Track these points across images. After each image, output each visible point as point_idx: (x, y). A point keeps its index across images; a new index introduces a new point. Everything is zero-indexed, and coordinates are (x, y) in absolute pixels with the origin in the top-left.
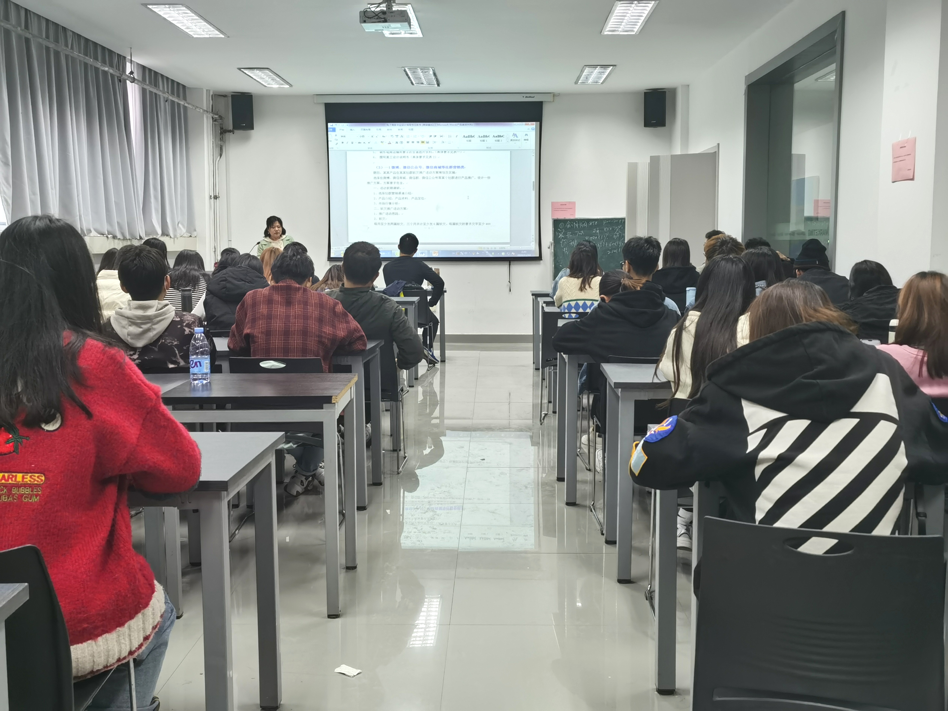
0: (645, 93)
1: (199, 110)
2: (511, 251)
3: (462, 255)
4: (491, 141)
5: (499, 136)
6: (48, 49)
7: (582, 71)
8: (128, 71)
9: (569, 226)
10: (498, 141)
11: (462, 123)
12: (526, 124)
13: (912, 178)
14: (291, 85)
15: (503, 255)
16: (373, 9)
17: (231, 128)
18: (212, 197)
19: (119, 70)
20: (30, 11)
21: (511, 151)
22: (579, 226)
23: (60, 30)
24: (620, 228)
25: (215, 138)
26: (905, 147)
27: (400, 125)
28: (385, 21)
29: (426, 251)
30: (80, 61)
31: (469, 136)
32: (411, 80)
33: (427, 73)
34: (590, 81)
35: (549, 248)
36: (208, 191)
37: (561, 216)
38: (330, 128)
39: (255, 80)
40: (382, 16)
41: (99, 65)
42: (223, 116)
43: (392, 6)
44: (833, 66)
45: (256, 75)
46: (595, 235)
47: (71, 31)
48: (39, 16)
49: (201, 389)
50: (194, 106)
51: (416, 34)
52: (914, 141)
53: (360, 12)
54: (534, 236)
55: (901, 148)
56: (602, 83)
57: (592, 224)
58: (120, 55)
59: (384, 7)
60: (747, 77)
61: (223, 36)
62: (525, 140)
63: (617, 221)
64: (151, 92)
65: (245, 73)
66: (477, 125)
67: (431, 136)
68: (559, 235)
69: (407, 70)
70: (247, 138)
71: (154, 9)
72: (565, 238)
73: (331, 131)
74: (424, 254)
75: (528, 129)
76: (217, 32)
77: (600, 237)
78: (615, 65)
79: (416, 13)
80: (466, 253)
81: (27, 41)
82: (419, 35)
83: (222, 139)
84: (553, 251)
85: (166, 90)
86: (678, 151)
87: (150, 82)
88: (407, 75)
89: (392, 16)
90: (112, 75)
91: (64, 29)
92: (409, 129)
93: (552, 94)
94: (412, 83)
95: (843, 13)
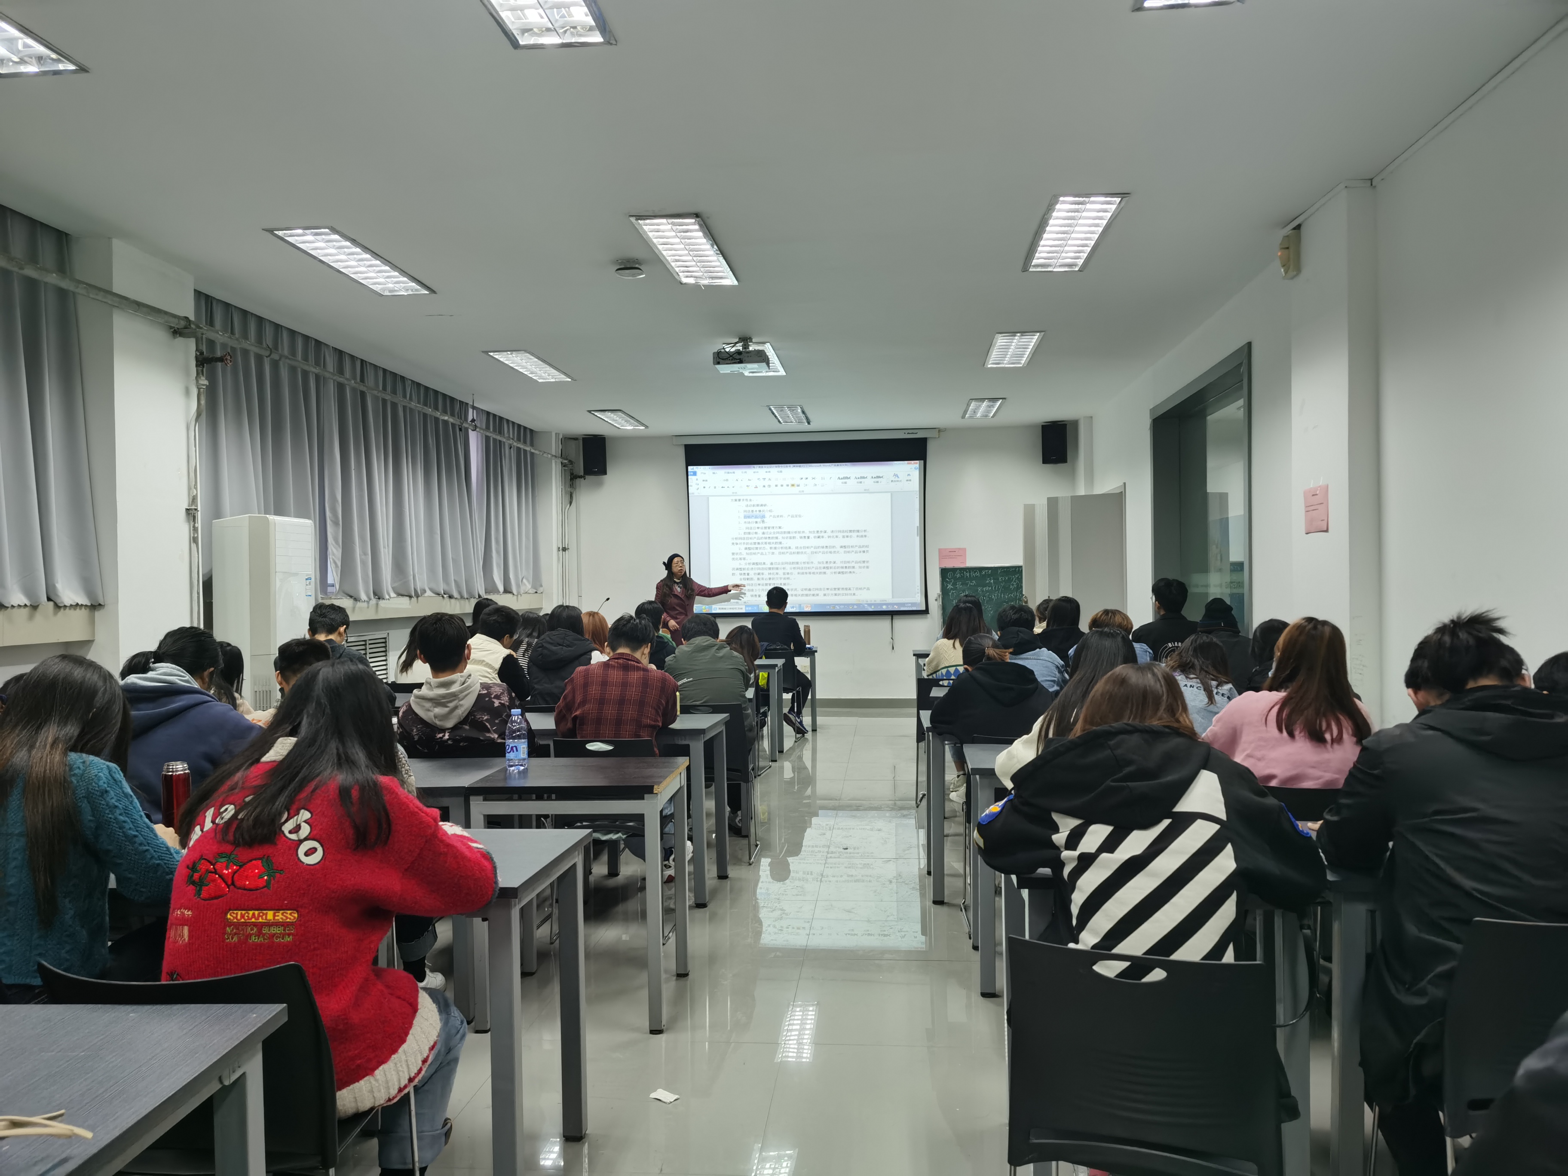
0: (1043, 426)
1: (546, 456)
2: (893, 604)
3: (838, 609)
4: (869, 483)
5: (878, 477)
6: (384, 401)
7: (968, 405)
8: (470, 418)
9: (958, 576)
10: (877, 482)
11: (836, 464)
12: (908, 463)
13: (1326, 529)
14: (647, 427)
15: (884, 608)
16: (727, 350)
17: (582, 473)
18: (561, 549)
19: (461, 419)
20: (366, 361)
21: (892, 493)
22: (970, 575)
23: (398, 378)
24: (1018, 578)
25: (565, 483)
26: (1317, 495)
27: (768, 467)
28: (741, 362)
29: (797, 605)
30: (418, 411)
31: (844, 478)
32: (778, 419)
33: (795, 411)
34: (979, 415)
35: (936, 600)
36: (555, 543)
37: (950, 564)
38: (691, 472)
39: (607, 422)
40: (738, 357)
41: (438, 414)
42: (573, 460)
43: (749, 345)
44: (1241, 402)
45: (607, 417)
46: (989, 585)
47: (410, 380)
48: (376, 367)
49: (517, 776)
50: (540, 451)
51: (779, 372)
52: (1326, 489)
53: (714, 353)
54: (919, 587)
55: (1313, 495)
56: (992, 417)
57: (985, 573)
58: (463, 402)
59: (740, 346)
60: (1152, 411)
61: (570, 380)
62: (907, 480)
63: (1014, 569)
64: (495, 440)
65: (596, 416)
66: (853, 465)
67: (802, 479)
68: (948, 586)
69: (772, 409)
70: (600, 484)
71: (495, 356)
72: (955, 589)
73: (691, 475)
74: (795, 609)
75: (911, 469)
76: (563, 376)
77: (995, 588)
78: (1005, 398)
79: (776, 351)
80: (842, 607)
81: (363, 394)
82: (782, 372)
83: (572, 486)
84: (941, 603)
85: (511, 436)
86: (1082, 491)
87: (494, 430)
88: (773, 413)
89: (748, 357)
90: (453, 425)
91: (403, 378)
92: (778, 472)
93: (937, 430)
94: (779, 421)
95: (1249, 344)
